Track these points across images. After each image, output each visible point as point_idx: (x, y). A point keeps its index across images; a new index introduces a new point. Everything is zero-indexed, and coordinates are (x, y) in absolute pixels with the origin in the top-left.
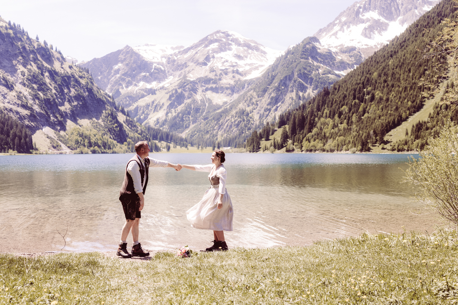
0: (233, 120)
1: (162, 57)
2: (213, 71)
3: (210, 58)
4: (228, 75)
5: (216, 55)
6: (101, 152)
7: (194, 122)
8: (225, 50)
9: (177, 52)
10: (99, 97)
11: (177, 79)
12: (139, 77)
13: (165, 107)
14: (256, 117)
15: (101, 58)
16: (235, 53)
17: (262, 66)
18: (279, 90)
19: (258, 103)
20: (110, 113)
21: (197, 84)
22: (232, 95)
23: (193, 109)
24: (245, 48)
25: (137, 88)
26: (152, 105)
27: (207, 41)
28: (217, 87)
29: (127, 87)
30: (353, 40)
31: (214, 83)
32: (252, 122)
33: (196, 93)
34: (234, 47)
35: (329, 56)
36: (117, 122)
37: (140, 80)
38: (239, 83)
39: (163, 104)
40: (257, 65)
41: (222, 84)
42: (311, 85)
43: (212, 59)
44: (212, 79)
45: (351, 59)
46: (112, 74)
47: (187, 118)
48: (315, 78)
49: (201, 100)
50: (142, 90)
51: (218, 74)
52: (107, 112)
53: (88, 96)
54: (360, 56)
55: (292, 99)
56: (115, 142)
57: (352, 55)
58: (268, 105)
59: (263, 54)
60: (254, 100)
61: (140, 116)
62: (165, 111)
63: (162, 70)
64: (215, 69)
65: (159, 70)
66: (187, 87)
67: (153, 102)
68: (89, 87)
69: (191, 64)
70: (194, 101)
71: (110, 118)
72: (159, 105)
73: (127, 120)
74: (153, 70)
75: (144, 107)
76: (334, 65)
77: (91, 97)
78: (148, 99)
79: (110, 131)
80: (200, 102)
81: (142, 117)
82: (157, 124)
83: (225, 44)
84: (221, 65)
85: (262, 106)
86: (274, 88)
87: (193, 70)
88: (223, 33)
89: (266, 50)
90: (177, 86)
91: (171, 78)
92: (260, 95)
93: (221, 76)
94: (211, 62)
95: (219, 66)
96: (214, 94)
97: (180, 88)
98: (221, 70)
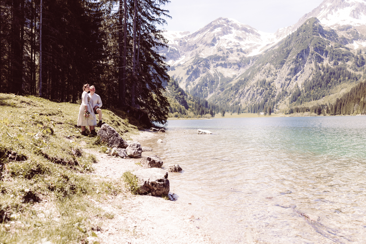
0: (255, 90)
1: (175, 40)
2: (221, 51)
4: (234, 54)
5: (221, 38)
7: (211, 92)
8: (227, 33)
9: (187, 36)
11: (189, 58)
13: (184, 80)
14: (278, 86)
16: (236, 35)
17: (259, 45)
18: (297, 62)
19: (276, 74)
21: (209, 61)
22: (239, 69)
23: (209, 81)
24: (243, 31)
27: (211, 26)
28: (226, 63)
30: (344, 20)
31: (223, 60)
32: (275, 91)
33: (209, 68)
34: (234, 30)
35: (333, 33)
36: (180, 90)
39: (182, 78)
40: (255, 45)
41: (230, 60)
42: (326, 57)
43: (217, 41)
44: (221, 57)
45: (349, 36)
47: (205, 89)
48: (329, 52)
49: (214, 74)
51: (225, 53)
52: (170, 81)
54: (357, 33)
55: (312, 69)
57: (350, 32)
58: (288, 75)
59: (257, 36)
60: (272, 72)
62: (185, 84)
63: (176, 51)
64: (222, 49)
65: (174, 51)
66: (201, 63)
67: (173, 77)
69: (200, 45)
70: (209, 75)
71: (173, 87)
72: (179, 79)
74: (169, 51)
76: (338, 40)
79: (177, 98)
80: (213, 76)
83: (226, 28)
85: (282, 76)
88: (224, 19)
89: (259, 32)
90: (192, 63)
91: (184, 57)
92: (278, 67)
93: (228, 54)
94: (217, 43)
95: (225, 46)
96: (224, 69)
97: (195, 64)
98: (227, 49)
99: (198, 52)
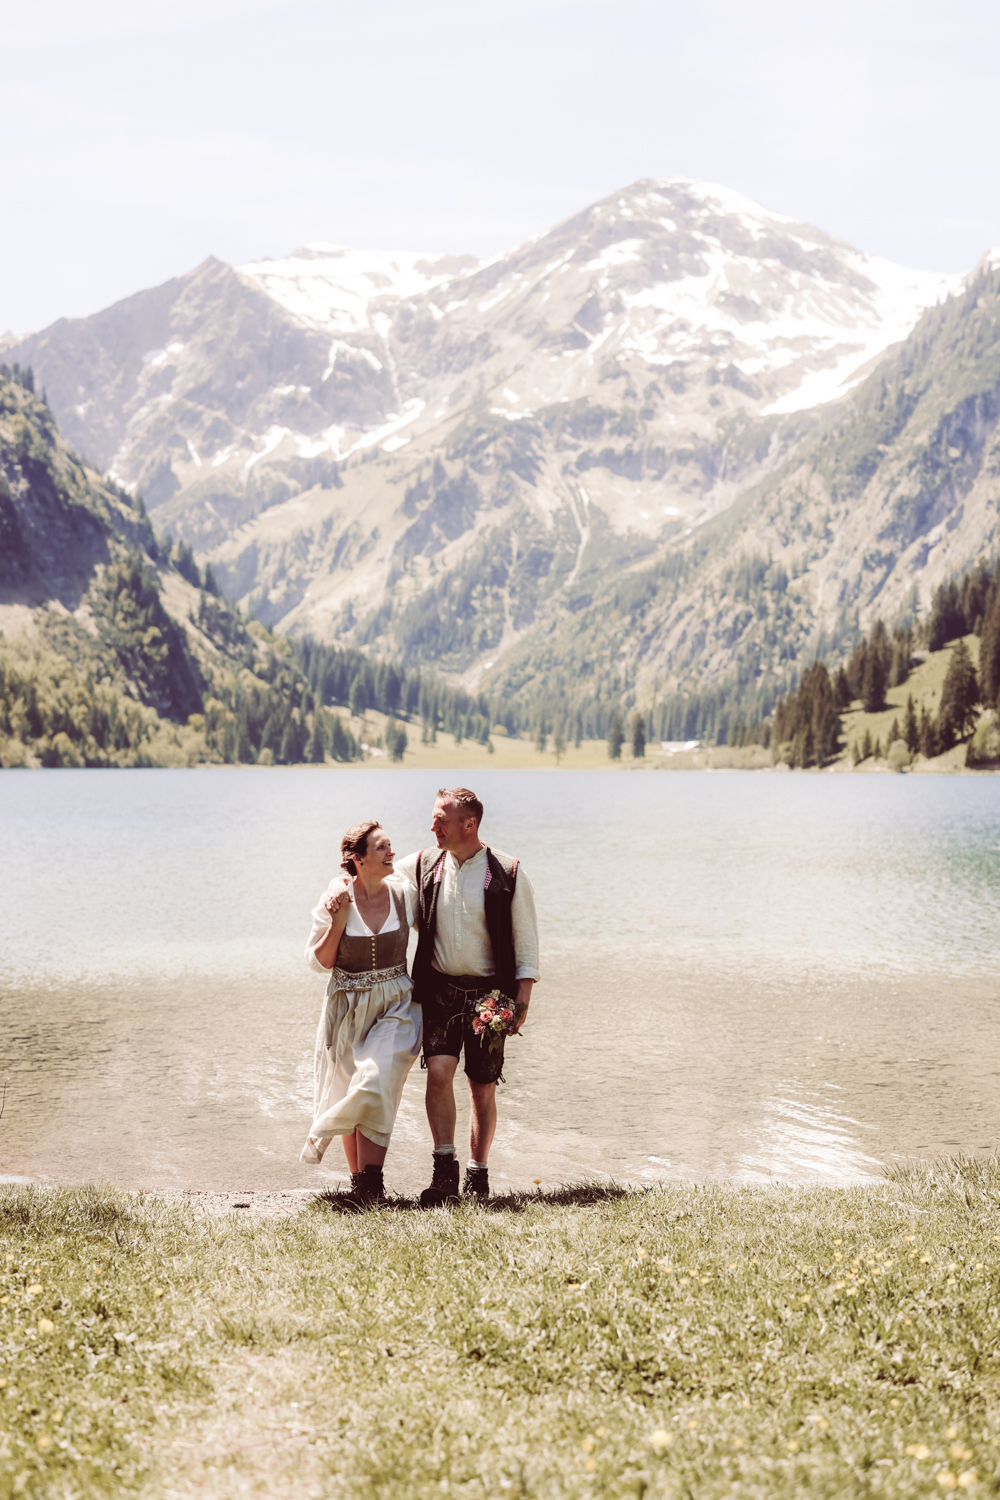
0: (710, 613)
1: (372, 310)
2: (616, 376)
3: (603, 313)
4: (689, 395)
5: (630, 300)
6: (81, 760)
7: (522, 618)
8: (674, 274)
9: (445, 287)
10: (79, 501)
11: (440, 413)
12: (262, 407)
13: (386, 548)
14: (823, 595)
15: (93, 317)
16: (724, 286)
17: (853, 348)
18: (937, 465)
19: (831, 526)
20: (126, 574)
21: (539, 435)
22: (708, 486)
23: (519, 556)
24: (771, 263)
25: (253, 459)
26: (325, 537)
27: (586, 232)
28: (636, 448)
29: (207, 452)
31: (620, 430)
32: (805, 622)
33: (531, 480)
34: (717, 258)
36: (160, 618)
37: (270, 419)
38: (740, 429)
39: (375, 534)
40: (827, 346)
41: (661, 436)
43: (609, 317)
44: (612, 414)
46: (141, 393)
47: (489, 600)
49: (555, 515)
50: (277, 465)
51: (639, 391)
52: (113, 570)
53: (29, 496)
56: (149, 714)
58: (881, 537)
59: (856, 291)
60: (812, 515)
61: (266, 592)
62: (387, 569)
63: (370, 372)
64: (624, 366)
65: (360, 371)
66: (490, 449)
67: (328, 525)
68: (32, 454)
69: (509, 341)
70: (524, 518)
71: (126, 602)
72: (356, 536)
73: (203, 608)
74: (329, 371)
75: (285, 545)
77: (43, 501)
78: (304, 510)
79: (124, 661)
80: (549, 524)
81: (274, 596)
82: (346, 629)
83: (674, 244)
84: (654, 344)
85: (852, 542)
86: (910, 457)
87: (518, 368)
88: (667, 192)
89: (870, 270)
90: (441, 446)
91: (414, 407)
92: (844, 491)
93: (656, 398)
94: (607, 331)
95: (644, 348)
96: (621, 487)
97: (459, 454)
98: (654, 368)
99: (490, 382)
